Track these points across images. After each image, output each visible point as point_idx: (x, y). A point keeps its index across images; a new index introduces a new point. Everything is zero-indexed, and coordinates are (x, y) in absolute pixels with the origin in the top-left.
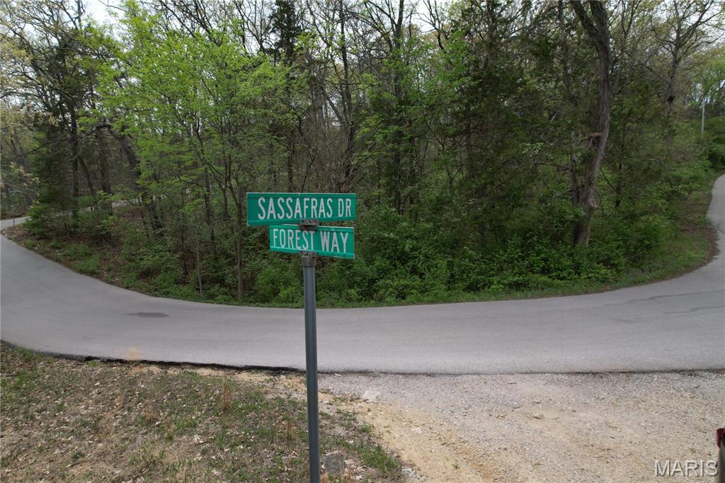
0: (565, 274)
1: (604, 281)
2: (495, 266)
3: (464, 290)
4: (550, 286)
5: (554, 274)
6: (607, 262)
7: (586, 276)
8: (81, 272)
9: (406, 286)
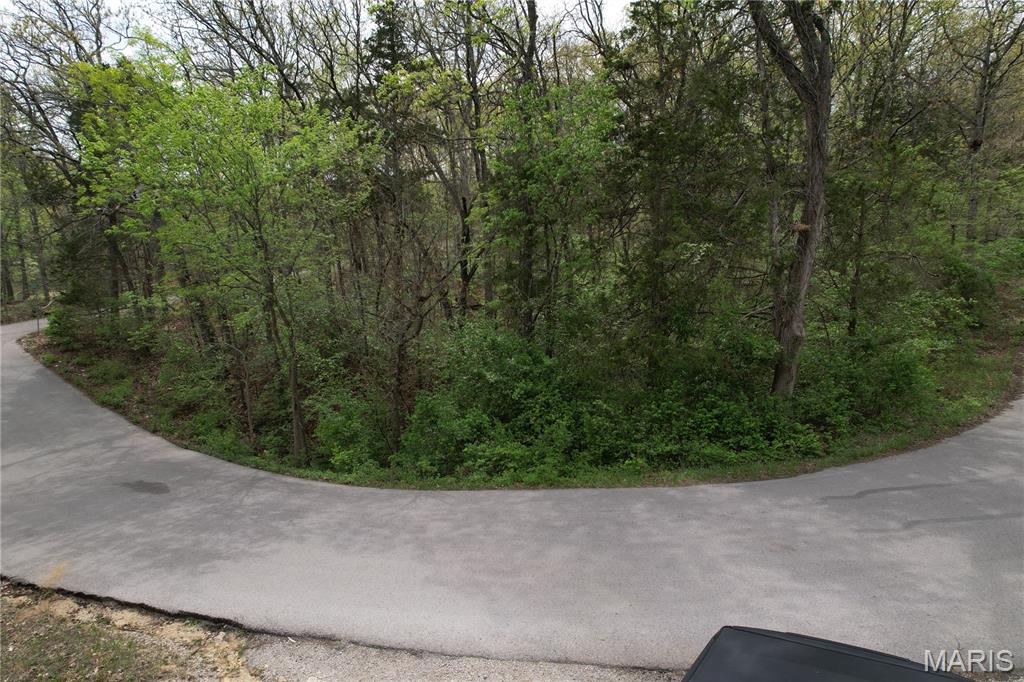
0: (747, 440)
1: (809, 453)
2: (642, 425)
3: (590, 463)
4: (720, 461)
5: (730, 441)
6: (819, 422)
7: (780, 445)
8: (104, 404)
9: (503, 457)
